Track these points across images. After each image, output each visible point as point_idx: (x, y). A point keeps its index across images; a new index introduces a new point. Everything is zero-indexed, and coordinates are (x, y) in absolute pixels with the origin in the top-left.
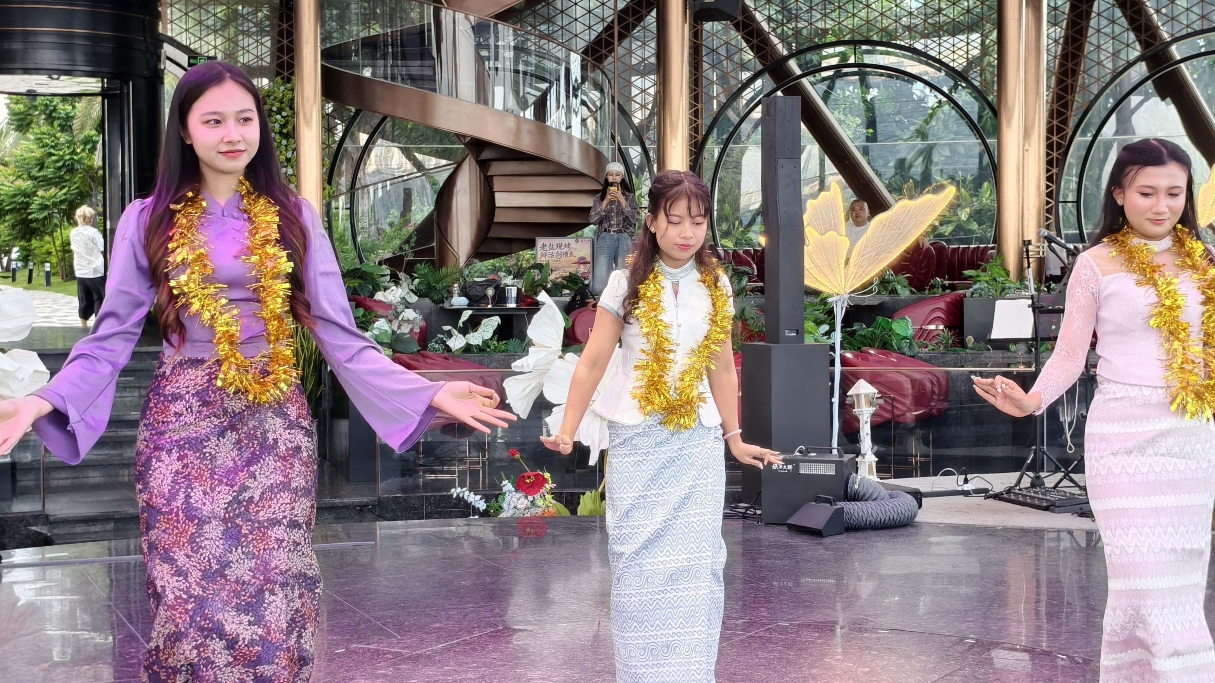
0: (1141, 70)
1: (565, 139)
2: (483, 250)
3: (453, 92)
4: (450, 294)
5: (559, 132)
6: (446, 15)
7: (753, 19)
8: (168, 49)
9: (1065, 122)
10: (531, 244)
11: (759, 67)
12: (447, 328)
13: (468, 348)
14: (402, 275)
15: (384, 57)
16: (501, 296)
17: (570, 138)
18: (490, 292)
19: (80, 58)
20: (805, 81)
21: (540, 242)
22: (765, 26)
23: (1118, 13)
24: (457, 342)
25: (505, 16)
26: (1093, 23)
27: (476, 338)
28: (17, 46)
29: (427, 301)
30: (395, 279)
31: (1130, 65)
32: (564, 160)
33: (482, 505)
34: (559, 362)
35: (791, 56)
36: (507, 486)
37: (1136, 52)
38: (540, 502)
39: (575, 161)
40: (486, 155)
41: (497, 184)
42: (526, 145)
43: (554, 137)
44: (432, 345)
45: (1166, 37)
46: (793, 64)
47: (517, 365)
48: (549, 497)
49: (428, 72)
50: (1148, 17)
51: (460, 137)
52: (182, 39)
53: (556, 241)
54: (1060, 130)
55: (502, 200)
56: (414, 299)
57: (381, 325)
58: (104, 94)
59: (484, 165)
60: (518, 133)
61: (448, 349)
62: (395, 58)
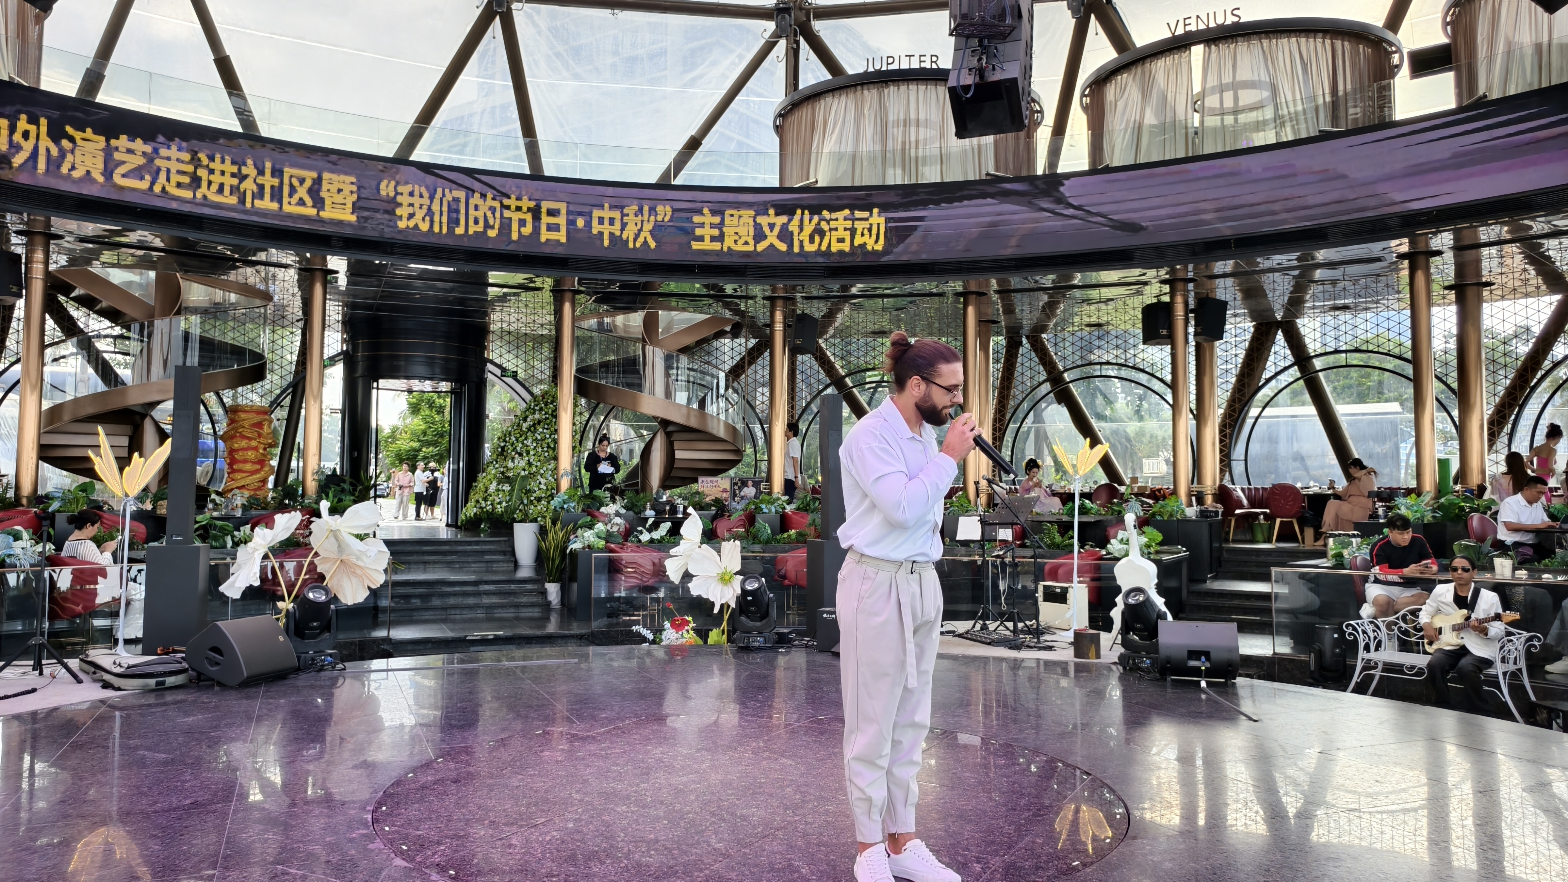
0: (1046, 387)
1: (715, 420)
2: (667, 483)
3: (652, 392)
4: (645, 509)
5: (712, 416)
6: (649, 349)
7: (825, 354)
8: (490, 366)
9: (1004, 416)
10: (695, 481)
11: (829, 381)
12: (640, 528)
13: (652, 541)
14: (617, 497)
15: (613, 373)
16: (674, 509)
17: (719, 420)
18: (668, 508)
19: (437, 370)
20: (854, 390)
21: (700, 479)
22: (832, 358)
23: (1033, 354)
24: (645, 537)
25: (684, 350)
26: (1019, 360)
27: (656, 535)
28: (402, 363)
29: (631, 513)
30: (614, 501)
31: (1040, 384)
32: (715, 432)
33: (651, 637)
34: (698, 550)
35: (847, 375)
36: (667, 625)
37: (1043, 376)
38: (685, 635)
39: (721, 433)
40: (671, 428)
41: (677, 445)
42: (693, 423)
43: (709, 419)
44: (631, 538)
45: (1061, 368)
46: (848, 381)
47: (673, 551)
48: (691, 632)
49: (636, 381)
50: (1051, 357)
51: (655, 418)
52: (497, 361)
53: (710, 479)
54: (1000, 420)
55: (679, 455)
56: (623, 511)
57: (600, 527)
58: (452, 392)
59: (668, 435)
60: (688, 417)
61: (640, 541)
62: (619, 373)
